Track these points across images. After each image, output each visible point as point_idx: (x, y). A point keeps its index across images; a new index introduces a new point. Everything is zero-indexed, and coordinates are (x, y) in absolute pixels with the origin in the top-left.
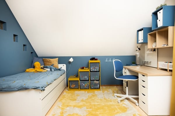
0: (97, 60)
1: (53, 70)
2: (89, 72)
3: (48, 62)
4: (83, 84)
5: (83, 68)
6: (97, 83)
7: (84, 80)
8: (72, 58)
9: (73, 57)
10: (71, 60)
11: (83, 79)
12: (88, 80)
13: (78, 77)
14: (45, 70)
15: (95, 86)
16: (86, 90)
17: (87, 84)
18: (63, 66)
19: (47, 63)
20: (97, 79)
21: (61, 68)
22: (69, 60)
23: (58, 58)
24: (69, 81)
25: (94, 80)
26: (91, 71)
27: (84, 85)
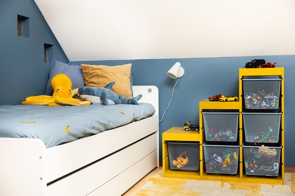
0: (273, 66)
1: (110, 102)
2: (237, 111)
3: (98, 76)
4: (216, 157)
5: (217, 99)
6: (272, 156)
7: (219, 140)
8: (178, 64)
9: (184, 62)
10: (177, 71)
11: (216, 138)
12: (237, 143)
13: (199, 130)
14: (84, 100)
15: (262, 167)
16: (225, 178)
17: (232, 158)
18: (150, 91)
19: (93, 80)
20: (271, 141)
21: (140, 96)
22: (170, 71)
23: (130, 65)
24: (166, 142)
25: (260, 144)
26: (248, 106)
27: (219, 159)
